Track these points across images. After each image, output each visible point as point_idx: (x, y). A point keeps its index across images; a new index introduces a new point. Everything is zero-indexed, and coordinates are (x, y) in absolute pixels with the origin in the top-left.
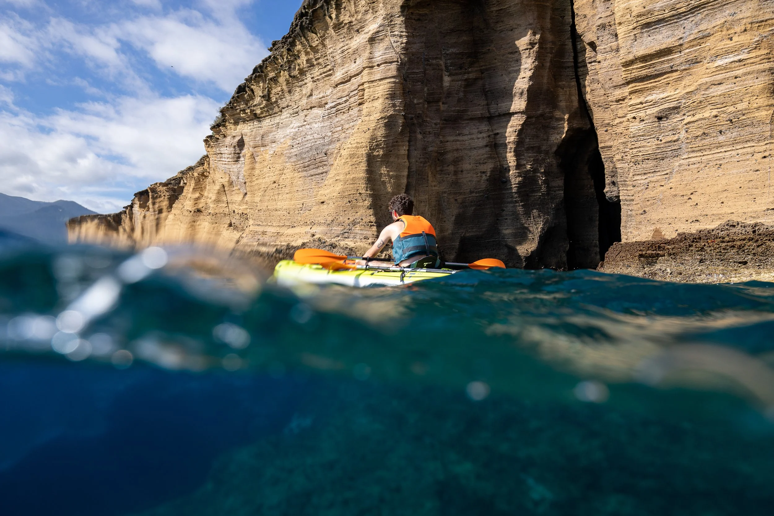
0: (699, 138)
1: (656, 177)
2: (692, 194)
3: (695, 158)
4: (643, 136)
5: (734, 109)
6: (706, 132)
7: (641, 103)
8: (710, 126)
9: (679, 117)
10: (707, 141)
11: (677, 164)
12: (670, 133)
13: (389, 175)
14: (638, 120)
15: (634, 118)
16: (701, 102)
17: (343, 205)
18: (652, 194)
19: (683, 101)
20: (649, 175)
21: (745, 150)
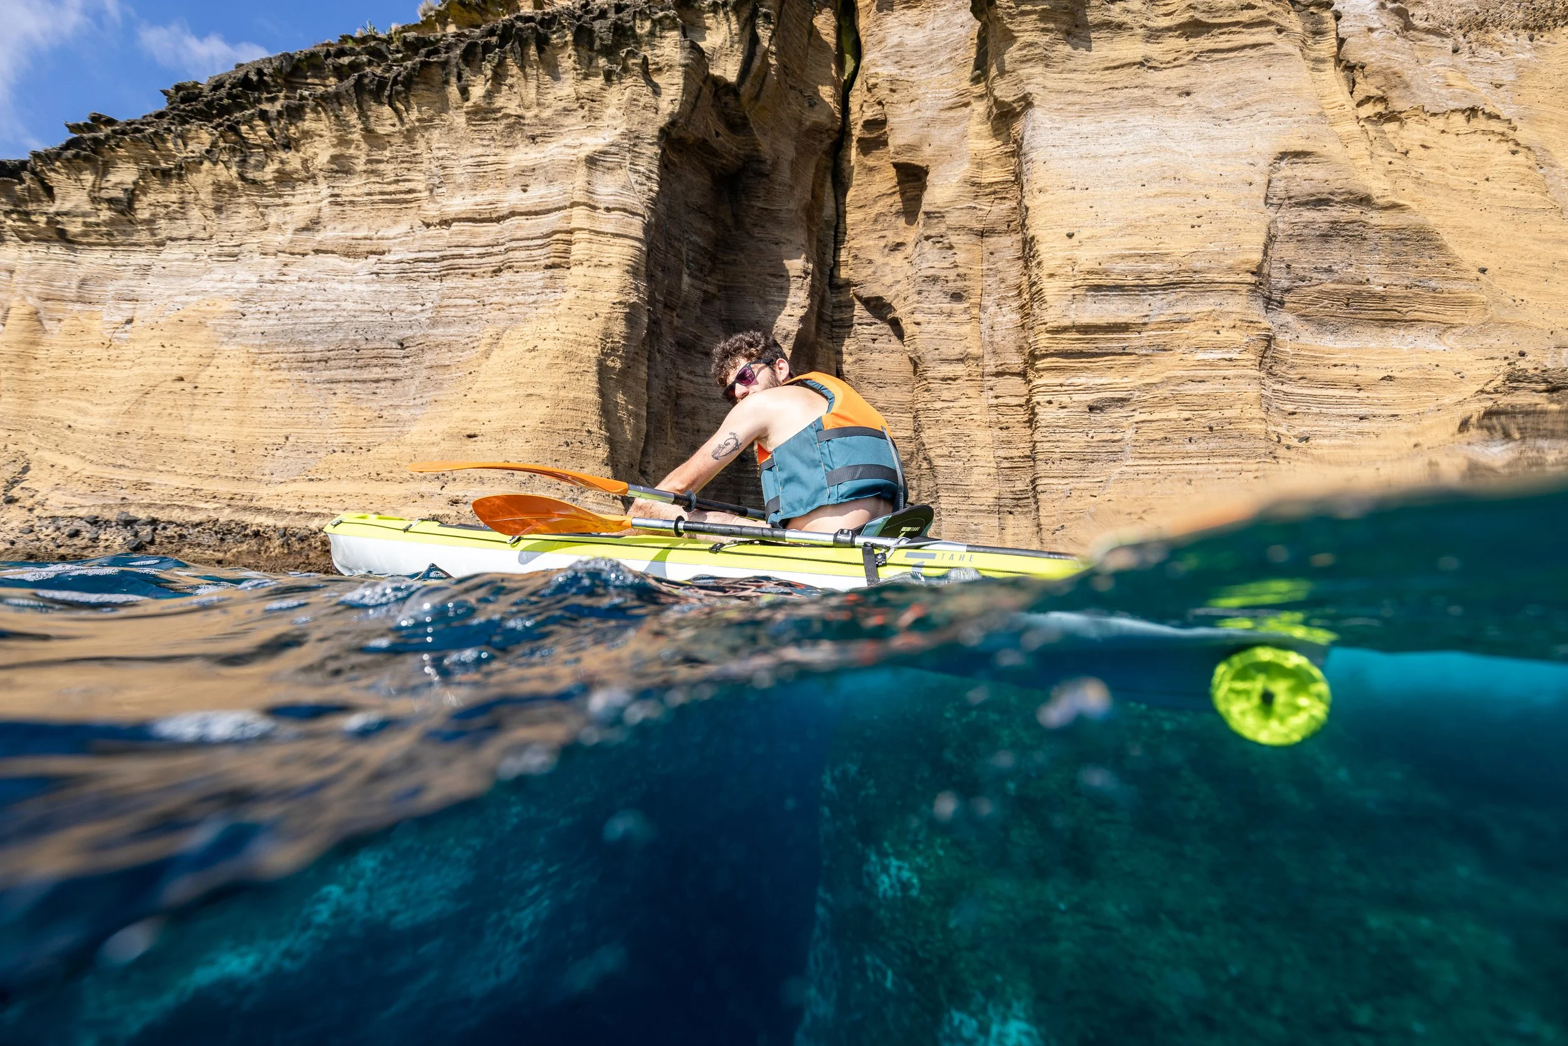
0: (1156, 443)
1: (1082, 484)
2: (1144, 512)
3: (1146, 466)
4: (1063, 427)
5: (1220, 415)
6: (1169, 436)
7: (1061, 385)
8: (1176, 430)
9: (1123, 412)
10: (1168, 448)
11: (1118, 471)
12: (1108, 430)
13: (627, 410)
14: (1056, 405)
15: (1050, 402)
16: (1165, 398)
17: (553, 447)
18: (1079, 505)
19: (1137, 393)
20: (1071, 480)
21: (1227, 467)
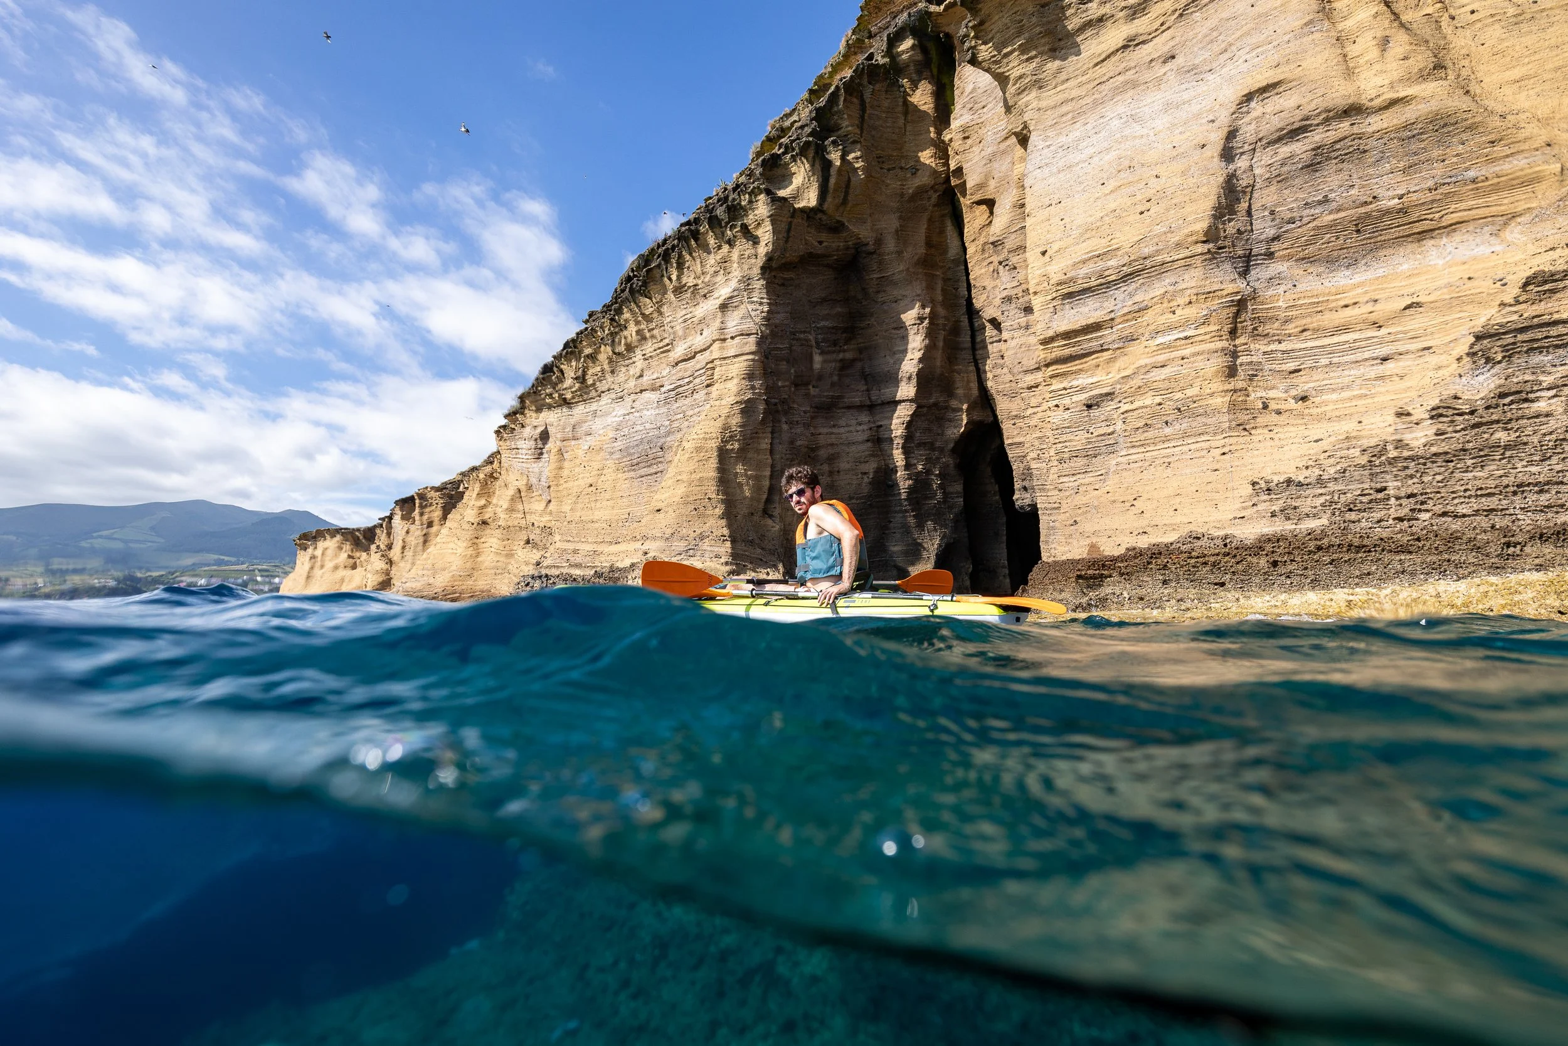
0: (1141, 430)
1: (1088, 479)
2: (1135, 499)
3: (1137, 455)
4: (1068, 427)
5: (1183, 396)
6: (1149, 422)
7: (1065, 389)
8: (1153, 416)
9: (1113, 405)
10: (1150, 434)
11: (1114, 462)
12: (1104, 424)
13: (746, 475)
14: (1061, 408)
15: (1057, 406)
16: (1139, 387)
17: (687, 513)
18: (1085, 500)
19: (1118, 386)
20: (1078, 476)
21: (1198, 445)
